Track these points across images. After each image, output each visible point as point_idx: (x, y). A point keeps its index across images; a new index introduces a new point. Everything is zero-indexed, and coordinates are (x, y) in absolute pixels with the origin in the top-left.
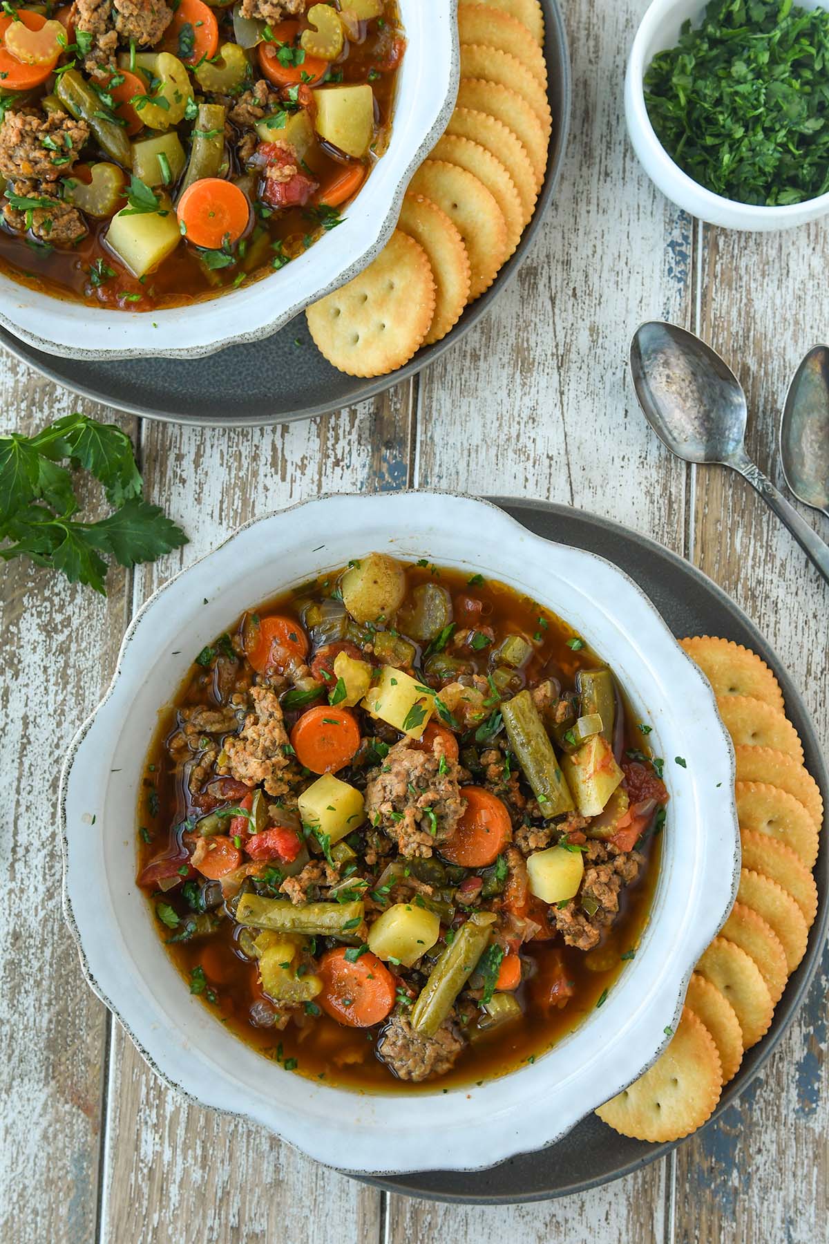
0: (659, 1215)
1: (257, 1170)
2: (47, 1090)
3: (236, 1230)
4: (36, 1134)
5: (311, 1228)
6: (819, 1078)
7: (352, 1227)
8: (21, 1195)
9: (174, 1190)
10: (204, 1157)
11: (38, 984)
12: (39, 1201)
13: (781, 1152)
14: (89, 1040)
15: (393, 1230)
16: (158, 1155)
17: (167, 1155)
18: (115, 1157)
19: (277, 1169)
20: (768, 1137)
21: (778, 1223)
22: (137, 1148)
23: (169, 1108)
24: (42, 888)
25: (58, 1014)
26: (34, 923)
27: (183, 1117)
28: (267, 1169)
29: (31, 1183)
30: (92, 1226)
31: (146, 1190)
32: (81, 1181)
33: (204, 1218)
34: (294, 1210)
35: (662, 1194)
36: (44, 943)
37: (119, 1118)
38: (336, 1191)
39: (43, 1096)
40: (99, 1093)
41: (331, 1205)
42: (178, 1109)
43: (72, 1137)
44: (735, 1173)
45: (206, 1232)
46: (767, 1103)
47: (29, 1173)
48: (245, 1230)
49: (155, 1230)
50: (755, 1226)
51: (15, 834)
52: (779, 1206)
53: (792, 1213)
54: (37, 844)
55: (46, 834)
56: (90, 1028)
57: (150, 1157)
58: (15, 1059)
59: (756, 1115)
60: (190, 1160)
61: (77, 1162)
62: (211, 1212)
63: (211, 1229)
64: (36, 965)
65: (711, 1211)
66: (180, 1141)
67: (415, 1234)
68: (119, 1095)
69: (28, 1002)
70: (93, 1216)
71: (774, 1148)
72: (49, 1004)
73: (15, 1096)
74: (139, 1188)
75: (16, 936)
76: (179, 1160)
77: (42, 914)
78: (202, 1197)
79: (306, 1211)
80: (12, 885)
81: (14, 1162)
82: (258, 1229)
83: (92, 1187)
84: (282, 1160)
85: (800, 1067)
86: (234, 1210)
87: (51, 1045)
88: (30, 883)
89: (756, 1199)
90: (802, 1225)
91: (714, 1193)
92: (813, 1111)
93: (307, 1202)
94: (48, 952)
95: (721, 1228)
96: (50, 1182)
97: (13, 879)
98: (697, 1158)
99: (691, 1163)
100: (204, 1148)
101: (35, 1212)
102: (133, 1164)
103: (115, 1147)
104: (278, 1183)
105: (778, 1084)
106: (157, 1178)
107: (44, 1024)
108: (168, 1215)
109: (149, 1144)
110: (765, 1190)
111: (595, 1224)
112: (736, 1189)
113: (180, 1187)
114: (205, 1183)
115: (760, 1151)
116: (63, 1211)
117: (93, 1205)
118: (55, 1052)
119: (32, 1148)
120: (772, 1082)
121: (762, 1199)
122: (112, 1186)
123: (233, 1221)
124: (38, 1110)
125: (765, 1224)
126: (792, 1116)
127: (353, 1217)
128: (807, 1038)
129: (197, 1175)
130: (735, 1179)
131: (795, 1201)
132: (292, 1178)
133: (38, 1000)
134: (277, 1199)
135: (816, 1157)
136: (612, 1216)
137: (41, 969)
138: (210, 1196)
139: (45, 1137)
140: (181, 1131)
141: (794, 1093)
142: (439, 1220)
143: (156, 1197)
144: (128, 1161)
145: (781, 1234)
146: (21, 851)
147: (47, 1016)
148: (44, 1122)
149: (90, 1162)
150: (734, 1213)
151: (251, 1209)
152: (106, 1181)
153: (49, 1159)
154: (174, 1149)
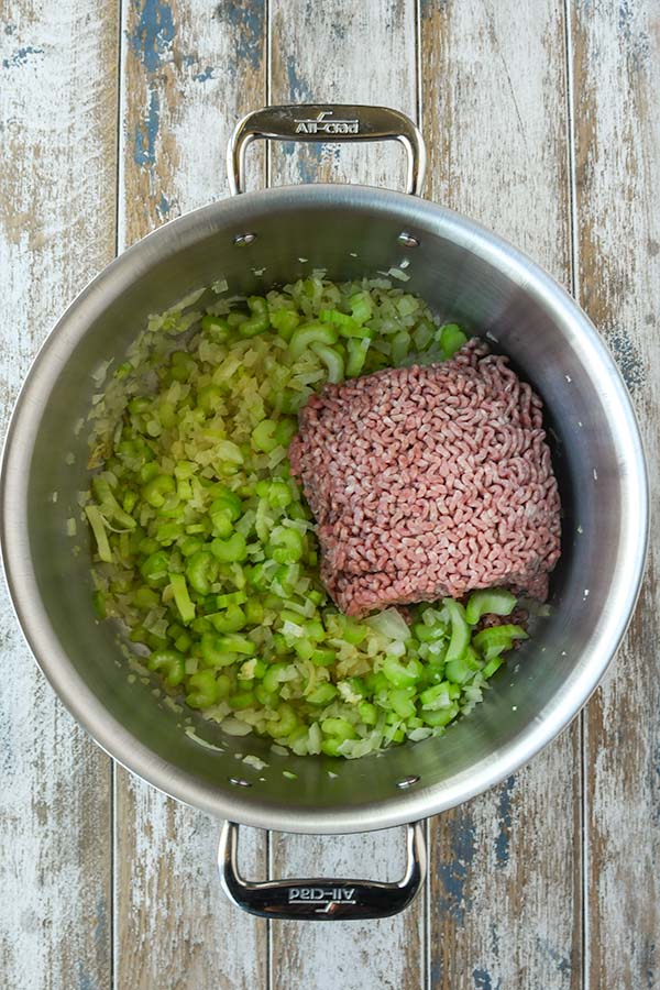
0: (421, 926)
1: (198, 909)
2: (81, 869)
3: (188, 942)
4: (75, 894)
5: (229, 940)
6: (508, 847)
7: (252, 938)
8: (69, 926)
9: (152, 921)
10: (168, 903)
11: (72, 811)
12: (79, 930)
13: (488, 888)
14: (101, 841)
15: (274, 940)
16: (143, 902)
17: (148, 903)
18: (119, 904)
19: (209, 909)
20: (481, 880)
21: (488, 927)
22: (131, 899)
23: (148, 877)
24: (72, 759)
25: (84, 827)
26: (68, 778)
27: (155, 881)
28: (203, 907)
29: (75, 920)
30: (109, 942)
31: (137, 922)
32: (101, 918)
33: (170, 935)
34: (219, 930)
35: (423, 914)
36: (74, 788)
37: (121, 884)
38: (241, 919)
39: (78, 873)
40: (109, 870)
41: (239, 927)
42: (152, 878)
43: (95, 895)
44: (463, 901)
45: (171, 944)
46: (480, 862)
47: (73, 914)
48: (192, 942)
49: (143, 943)
50: (475, 929)
51: (56, 729)
52: (488, 918)
53: (495, 921)
54: (68, 734)
55: (73, 728)
56: (102, 834)
57: (139, 904)
58: (62, 853)
59: (474, 869)
60: (161, 905)
61: (99, 907)
62: (173, 933)
63: (174, 942)
64: (71, 800)
65: (450, 922)
66: (154, 895)
67: (286, 941)
68: (120, 870)
69: (67, 821)
70: (109, 937)
71: (484, 886)
72: (79, 822)
73: (63, 874)
74: (133, 921)
75: (59, 785)
76: (155, 905)
77: (72, 773)
78: (168, 925)
79: (226, 931)
80: (55, 757)
81: (65, 908)
82: (200, 941)
83: (108, 921)
84: (211, 903)
85: (497, 841)
86: (186, 931)
87: (81, 845)
88: (65, 756)
89: (475, 915)
90: (501, 928)
91: (452, 912)
92: (505, 865)
93: (225, 926)
94: (77, 793)
95: (456, 931)
96: (85, 919)
97: (56, 754)
98: (441, 893)
99: (438, 896)
100: (168, 899)
101: (77, 935)
102: (130, 909)
103: (119, 899)
104: (210, 916)
105: (485, 851)
106: (143, 915)
107: (77, 833)
108: (150, 935)
109: (138, 897)
110: (480, 909)
111: (385, 931)
112: (463, 910)
113: (156, 919)
114: (169, 917)
115: (476, 888)
116: (93, 934)
117: (109, 931)
118: (84, 848)
119: (73, 901)
120: (482, 850)
121: (478, 915)
122: (118, 920)
123: (186, 937)
124: (76, 880)
125: (481, 928)
126: (494, 868)
127: (251, 933)
128: (500, 824)
129: (164, 913)
130: (463, 904)
131: (497, 914)
132: (218, 913)
133: (73, 820)
134: (209, 924)
135: (508, 890)
136: (395, 927)
137: (73, 803)
138: (172, 924)
139: (80, 895)
140: (155, 890)
141: (494, 855)
142: (300, 933)
143: (143, 925)
144: (127, 906)
145: (489, 933)
146: (59, 738)
147: (78, 829)
148: (80, 887)
149: (106, 907)
150: (463, 922)
151: (195, 931)
152: (115, 918)
153: (84, 906)
154: (152, 899)
